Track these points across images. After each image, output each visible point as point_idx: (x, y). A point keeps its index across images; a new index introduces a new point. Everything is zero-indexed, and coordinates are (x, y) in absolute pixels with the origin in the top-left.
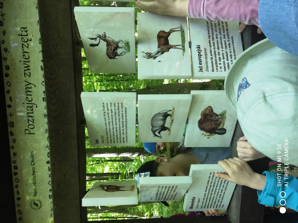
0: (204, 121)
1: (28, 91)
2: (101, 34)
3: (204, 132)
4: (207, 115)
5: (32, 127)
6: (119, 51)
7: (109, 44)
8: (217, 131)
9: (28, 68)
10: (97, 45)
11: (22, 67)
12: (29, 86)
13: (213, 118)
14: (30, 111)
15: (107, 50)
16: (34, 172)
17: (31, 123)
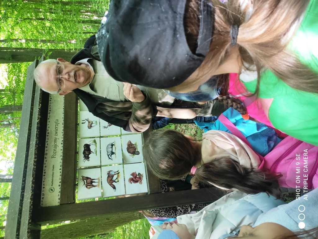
0: (129, 148)
1: (55, 141)
2: (87, 118)
3: (130, 154)
4: (129, 145)
5: (55, 154)
6: (93, 125)
7: (89, 122)
8: (136, 153)
9: (57, 133)
10: (85, 123)
11: (54, 133)
12: (56, 139)
13: (132, 146)
14: (55, 148)
15: (88, 125)
16: (53, 174)
17: (55, 153)
